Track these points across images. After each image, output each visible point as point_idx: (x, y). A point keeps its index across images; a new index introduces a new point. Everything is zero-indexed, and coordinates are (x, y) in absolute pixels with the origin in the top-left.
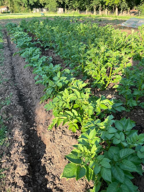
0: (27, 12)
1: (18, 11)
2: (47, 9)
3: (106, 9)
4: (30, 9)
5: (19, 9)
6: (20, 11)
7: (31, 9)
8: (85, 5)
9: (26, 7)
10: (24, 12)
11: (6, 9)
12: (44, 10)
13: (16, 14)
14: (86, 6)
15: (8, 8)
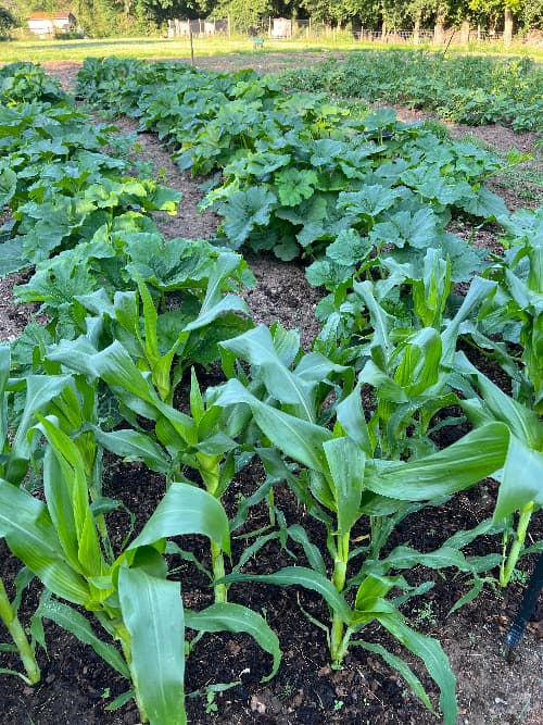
0: (141, 36)
1: (108, 29)
2: (220, 25)
3: (466, 25)
4: (153, 25)
5: (112, 21)
6: (116, 29)
7: (157, 22)
8: (381, 8)
9: (140, 14)
10: (129, 35)
11: (67, 22)
12: (209, 26)
13: (102, 41)
14: (383, 11)
15: (71, 17)
